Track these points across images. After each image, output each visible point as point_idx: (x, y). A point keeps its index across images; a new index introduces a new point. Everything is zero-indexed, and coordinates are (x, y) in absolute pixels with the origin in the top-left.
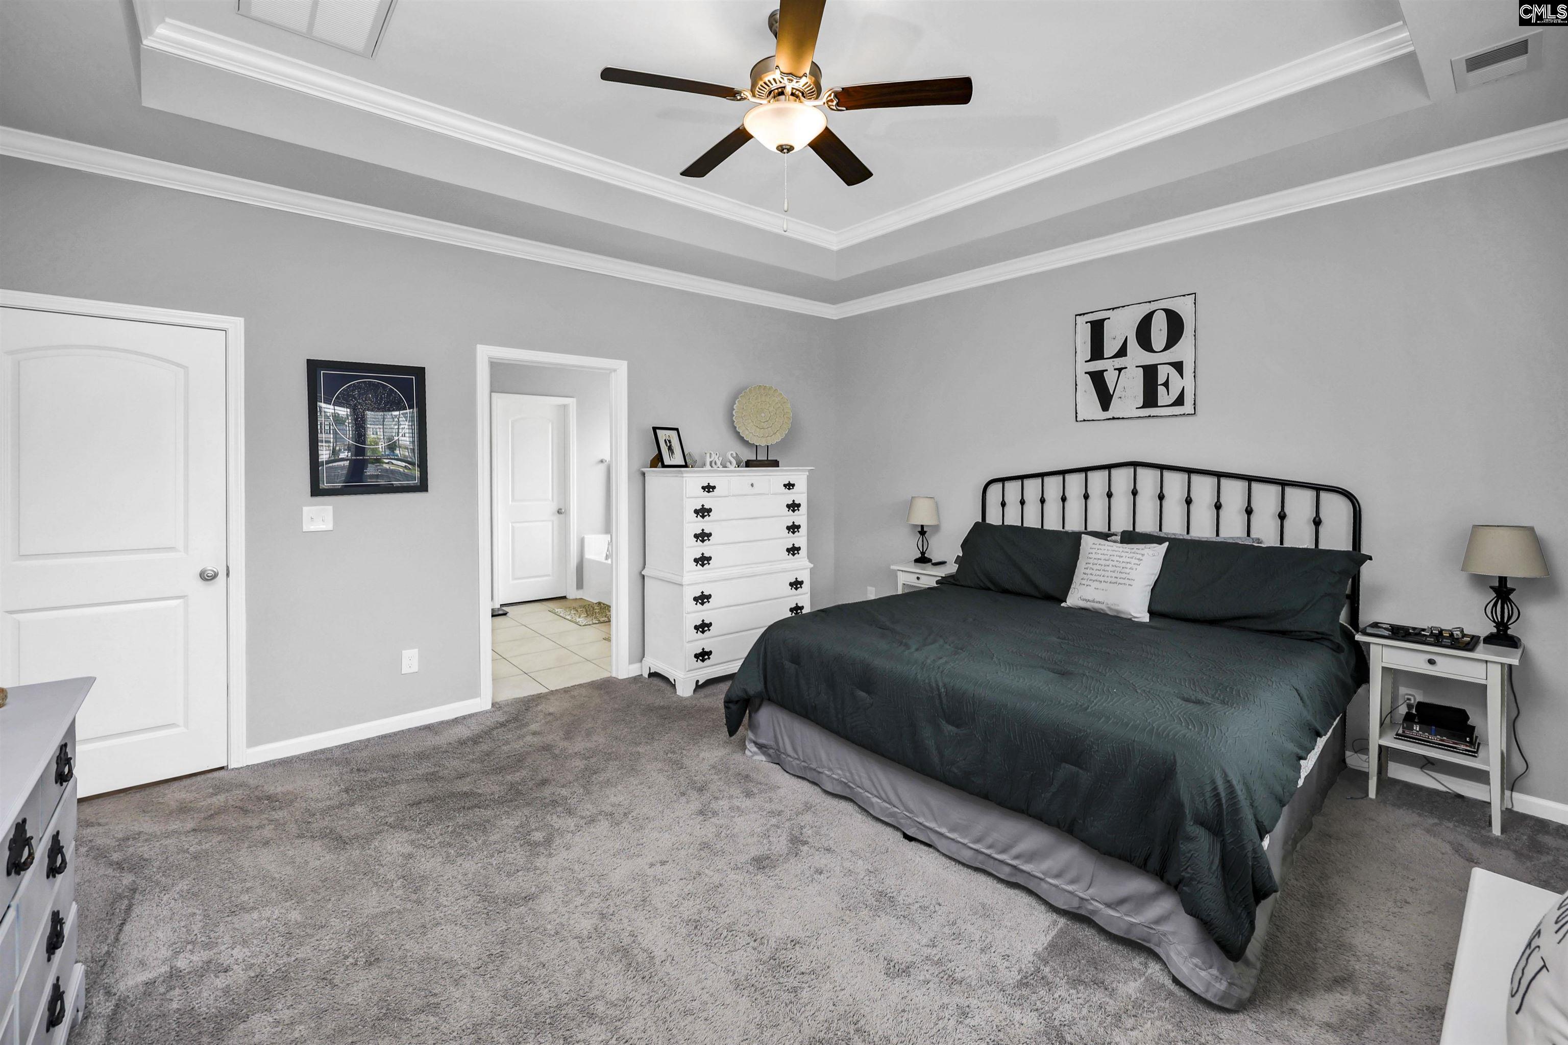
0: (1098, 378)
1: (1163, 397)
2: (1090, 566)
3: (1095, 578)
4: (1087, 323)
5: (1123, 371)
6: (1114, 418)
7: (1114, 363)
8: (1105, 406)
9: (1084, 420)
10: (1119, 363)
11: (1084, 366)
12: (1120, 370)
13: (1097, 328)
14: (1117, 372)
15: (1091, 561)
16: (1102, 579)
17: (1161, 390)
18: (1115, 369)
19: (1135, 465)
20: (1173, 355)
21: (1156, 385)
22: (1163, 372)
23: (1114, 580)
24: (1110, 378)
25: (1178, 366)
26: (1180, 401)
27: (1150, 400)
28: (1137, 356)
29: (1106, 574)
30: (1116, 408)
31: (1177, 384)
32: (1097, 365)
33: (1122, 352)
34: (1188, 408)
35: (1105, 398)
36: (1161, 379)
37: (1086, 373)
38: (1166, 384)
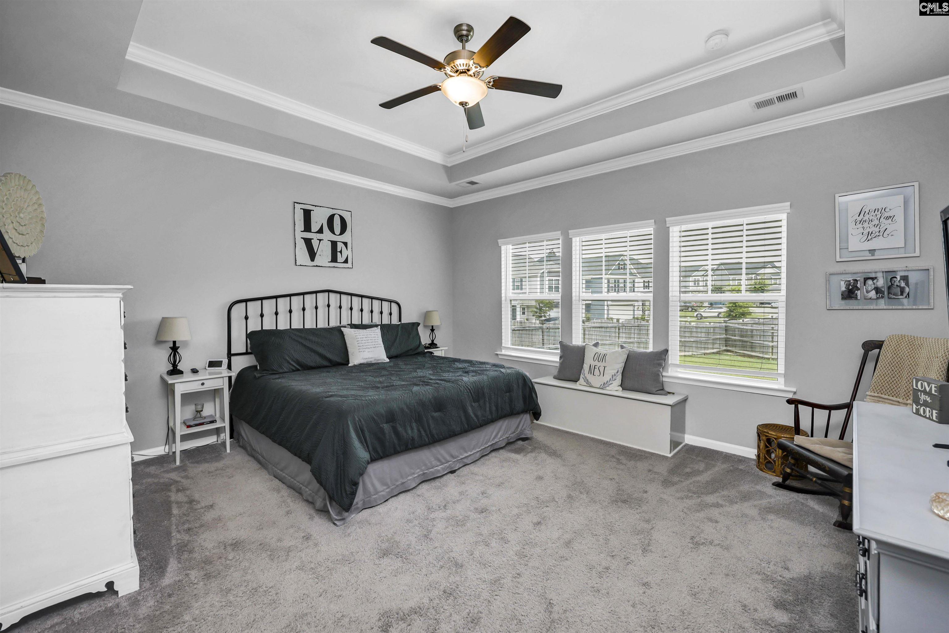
0: (308, 242)
1: (340, 259)
2: (360, 342)
3: (365, 347)
4: (301, 209)
5: (321, 241)
6: (317, 266)
7: (317, 236)
8: (312, 259)
9: (301, 265)
10: (320, 236)
11: (300, 234)
12: (320, 240)
13: (307, 214)
14: (319, 241)
15: (359, 339)
16: (368, 347)
17: (339, 254)
18: (318, 239)
19: (329, 291)
20: (343, 238)
21: (337, 252)
22: (340, 246)
23: (374, 346)
24: (315, 243)
25: (345, 244)
26: (346, 261)
27: (334, 259)
28: (327, 235)
29: (369, 344)
30: (318, 260)
31: (345, 253)
32: (308, 235)
33: (321, 231)
34: (349, 265)
35: (312, 255)
36: (339, 250)
37: (302, 238)
38: (341, 252)
